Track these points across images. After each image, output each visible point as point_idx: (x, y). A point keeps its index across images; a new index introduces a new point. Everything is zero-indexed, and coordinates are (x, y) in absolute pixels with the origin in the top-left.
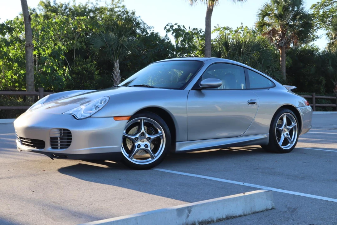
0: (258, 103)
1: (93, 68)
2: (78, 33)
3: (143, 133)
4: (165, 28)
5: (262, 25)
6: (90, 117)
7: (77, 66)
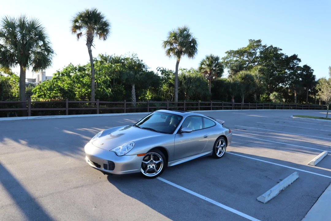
0: (208, 136)
1: (123, 89)
2: (116, 71)
3: (152, 160)
4: (157, 69)
5: (201, 68)
6: (125, 155)
7: (115, 88)
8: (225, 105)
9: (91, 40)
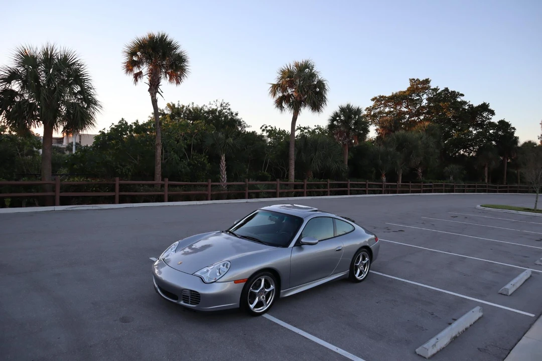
0: (342, 249)
2: (196, 133)
6: (215, 282)
7: (194, 159)
8: (370, 186)
9: (156, 84)
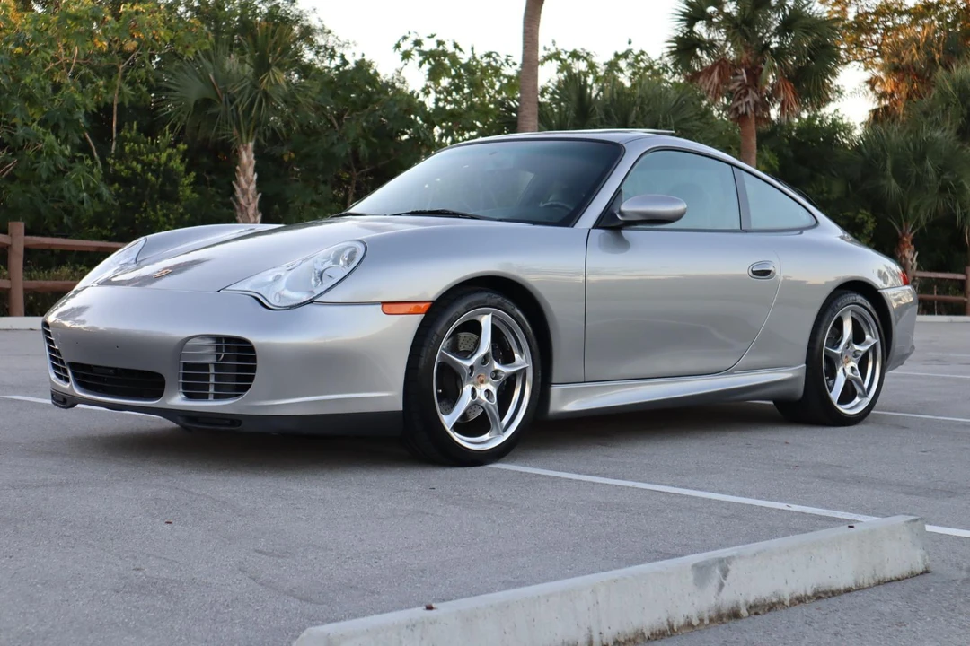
0: (778, 273)
1: (177, 164)
2: (127, 55)
4: (398, 46)
5: (685, 47)
6: (311, 301)
